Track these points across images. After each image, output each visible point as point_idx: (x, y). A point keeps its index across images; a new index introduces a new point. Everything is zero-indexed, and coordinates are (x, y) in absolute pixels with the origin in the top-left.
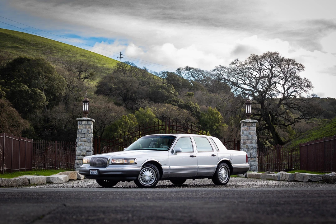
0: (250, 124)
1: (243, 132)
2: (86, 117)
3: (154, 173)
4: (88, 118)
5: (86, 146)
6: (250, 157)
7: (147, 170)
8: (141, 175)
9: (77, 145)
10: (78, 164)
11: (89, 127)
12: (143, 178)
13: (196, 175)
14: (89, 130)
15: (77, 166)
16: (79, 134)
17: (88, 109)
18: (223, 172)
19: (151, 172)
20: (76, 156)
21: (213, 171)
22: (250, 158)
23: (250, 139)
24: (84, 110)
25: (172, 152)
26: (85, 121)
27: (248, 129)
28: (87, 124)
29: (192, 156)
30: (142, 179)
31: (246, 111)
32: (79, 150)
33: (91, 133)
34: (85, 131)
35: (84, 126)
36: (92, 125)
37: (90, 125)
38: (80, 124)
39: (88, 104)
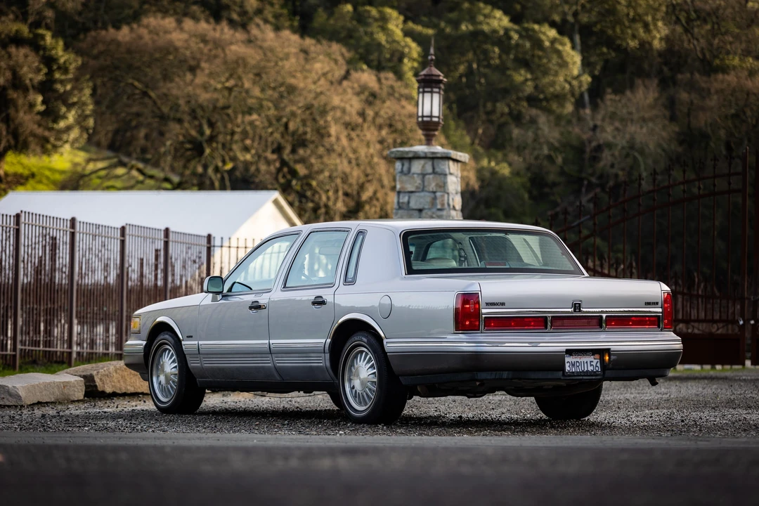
2: (429, 144)
4: (439, 149)
11: (437, 185)
14: (438, 194)
17: (436, 113)
24: (423, 116)
26: (422, 162)
28: (430, 170)
33: (446, 206)
34: (422, 200)
35: (418, 181)
36: (451, 174)
37: (446, 175)
38: (402, 172)
39: (436, 92)
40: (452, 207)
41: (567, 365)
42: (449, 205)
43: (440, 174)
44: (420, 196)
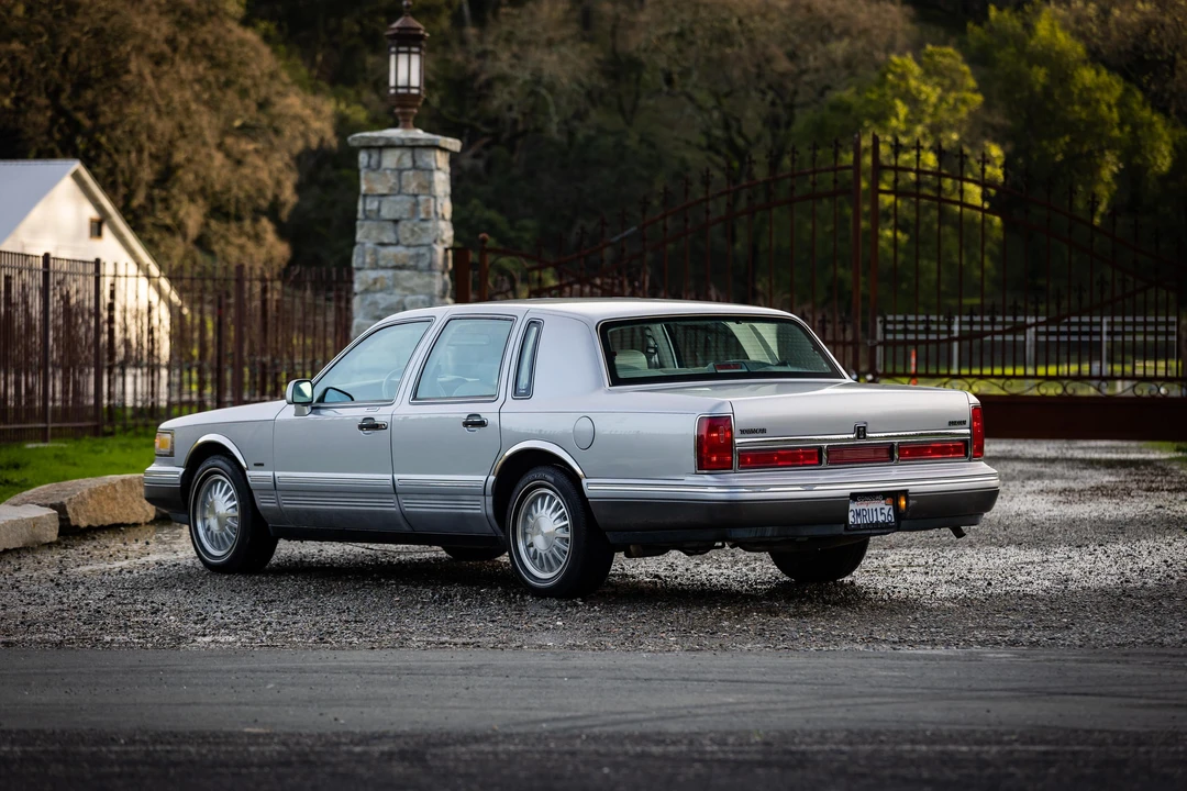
2: (405, 127)
4: (419, 134)
5: (405, 289)
9: (357, 287)
11: (420, 185)
14: (422, 198)
16: (367, 223)
17: (415, 81)
24: (397, 87)
26: (397, 152)
28: (409, 165)
32: (365, 314)
33: (433, 215)
34: (398, 207)
35: (393, 180)
36: (438, 169)
37: (431, 171)
38: (368, 166)
39: (415, 53)
40: (440, 216)
41: (851, 514)
42: (436, 213)
43: (424, 170)
44: (395, 202)
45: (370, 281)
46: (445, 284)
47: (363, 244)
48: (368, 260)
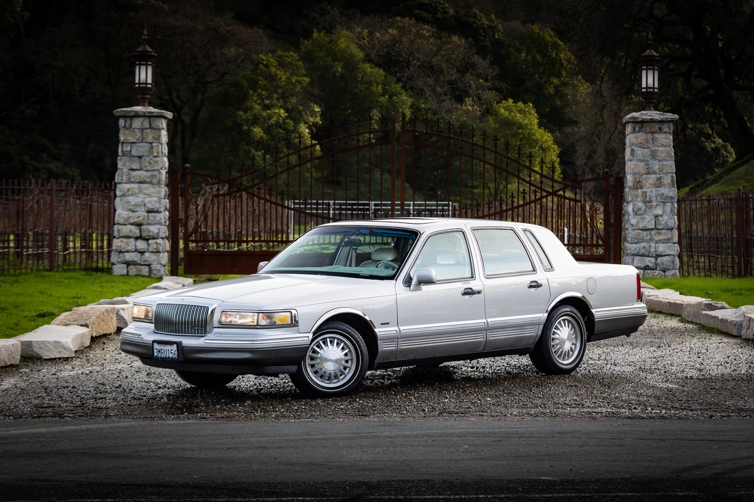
0: (654, 124)
1: (632, 150)
2: (143, 105)
3: (350, 351)
4: (152, 109)
5: (145, 194)
6: (653, 227)
7: (331, 342)
8: (312, 359)
9: (118, 193)
10: (121, 252)
11: (153, 138)
12: (317, 367)
13: (480, 350)
14: (154, 144)
15: (119, 257)
16: (124, 158)
17: (150, 81)
18: (564, 334)
19: (343, 348)
20: (116, 228)
21: (535, 332)
22: (653, 232)
23: (655, 173)
24: (139, 83)
25: (408, 281)
26: (141, 119)
27: (647, 141)
28: (148, 126)
29: (469, 292)
30: (315, 369)
31: (644, 85)
32: (123, 209)
33: (161, 154)
34: (141, 149)
35: (139, 135)
36: (163, 129)
37: (159, 129)
38: (125, 127)
39: (150, 65)
40: (164, 154)
42: (162, 153)
43: (155, 129)
44: (139, 146)
45: (126, 190)
46: (166, 191)
47: (122, 169)
48: (124, 178)
